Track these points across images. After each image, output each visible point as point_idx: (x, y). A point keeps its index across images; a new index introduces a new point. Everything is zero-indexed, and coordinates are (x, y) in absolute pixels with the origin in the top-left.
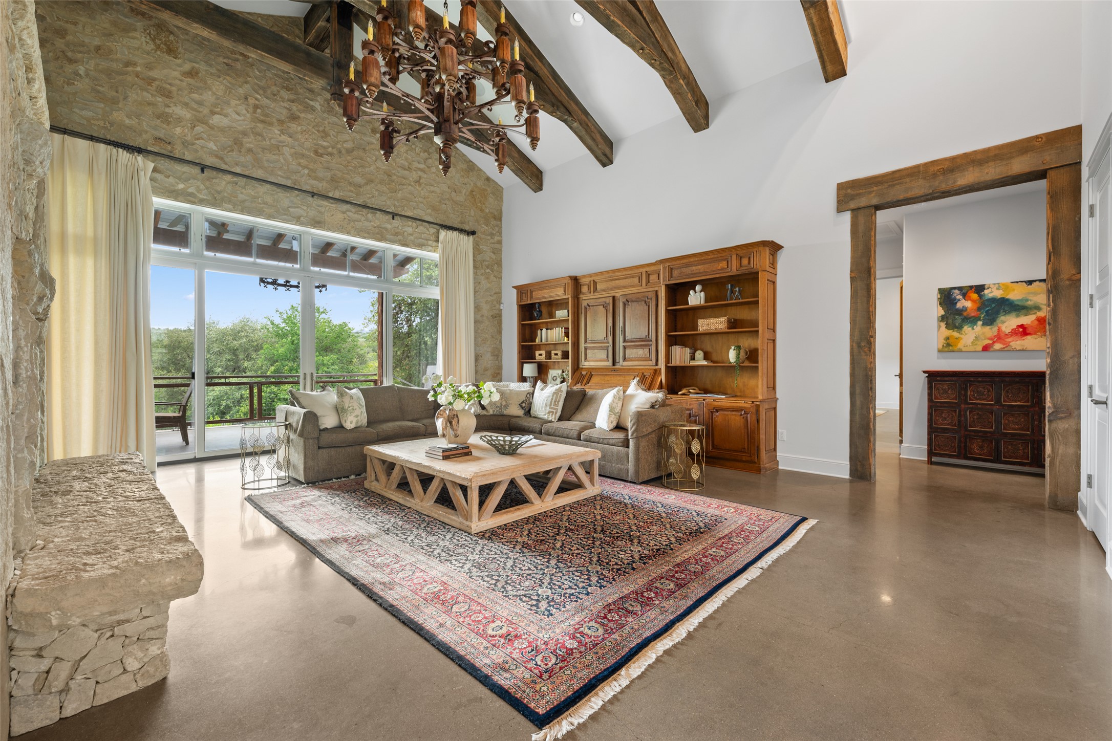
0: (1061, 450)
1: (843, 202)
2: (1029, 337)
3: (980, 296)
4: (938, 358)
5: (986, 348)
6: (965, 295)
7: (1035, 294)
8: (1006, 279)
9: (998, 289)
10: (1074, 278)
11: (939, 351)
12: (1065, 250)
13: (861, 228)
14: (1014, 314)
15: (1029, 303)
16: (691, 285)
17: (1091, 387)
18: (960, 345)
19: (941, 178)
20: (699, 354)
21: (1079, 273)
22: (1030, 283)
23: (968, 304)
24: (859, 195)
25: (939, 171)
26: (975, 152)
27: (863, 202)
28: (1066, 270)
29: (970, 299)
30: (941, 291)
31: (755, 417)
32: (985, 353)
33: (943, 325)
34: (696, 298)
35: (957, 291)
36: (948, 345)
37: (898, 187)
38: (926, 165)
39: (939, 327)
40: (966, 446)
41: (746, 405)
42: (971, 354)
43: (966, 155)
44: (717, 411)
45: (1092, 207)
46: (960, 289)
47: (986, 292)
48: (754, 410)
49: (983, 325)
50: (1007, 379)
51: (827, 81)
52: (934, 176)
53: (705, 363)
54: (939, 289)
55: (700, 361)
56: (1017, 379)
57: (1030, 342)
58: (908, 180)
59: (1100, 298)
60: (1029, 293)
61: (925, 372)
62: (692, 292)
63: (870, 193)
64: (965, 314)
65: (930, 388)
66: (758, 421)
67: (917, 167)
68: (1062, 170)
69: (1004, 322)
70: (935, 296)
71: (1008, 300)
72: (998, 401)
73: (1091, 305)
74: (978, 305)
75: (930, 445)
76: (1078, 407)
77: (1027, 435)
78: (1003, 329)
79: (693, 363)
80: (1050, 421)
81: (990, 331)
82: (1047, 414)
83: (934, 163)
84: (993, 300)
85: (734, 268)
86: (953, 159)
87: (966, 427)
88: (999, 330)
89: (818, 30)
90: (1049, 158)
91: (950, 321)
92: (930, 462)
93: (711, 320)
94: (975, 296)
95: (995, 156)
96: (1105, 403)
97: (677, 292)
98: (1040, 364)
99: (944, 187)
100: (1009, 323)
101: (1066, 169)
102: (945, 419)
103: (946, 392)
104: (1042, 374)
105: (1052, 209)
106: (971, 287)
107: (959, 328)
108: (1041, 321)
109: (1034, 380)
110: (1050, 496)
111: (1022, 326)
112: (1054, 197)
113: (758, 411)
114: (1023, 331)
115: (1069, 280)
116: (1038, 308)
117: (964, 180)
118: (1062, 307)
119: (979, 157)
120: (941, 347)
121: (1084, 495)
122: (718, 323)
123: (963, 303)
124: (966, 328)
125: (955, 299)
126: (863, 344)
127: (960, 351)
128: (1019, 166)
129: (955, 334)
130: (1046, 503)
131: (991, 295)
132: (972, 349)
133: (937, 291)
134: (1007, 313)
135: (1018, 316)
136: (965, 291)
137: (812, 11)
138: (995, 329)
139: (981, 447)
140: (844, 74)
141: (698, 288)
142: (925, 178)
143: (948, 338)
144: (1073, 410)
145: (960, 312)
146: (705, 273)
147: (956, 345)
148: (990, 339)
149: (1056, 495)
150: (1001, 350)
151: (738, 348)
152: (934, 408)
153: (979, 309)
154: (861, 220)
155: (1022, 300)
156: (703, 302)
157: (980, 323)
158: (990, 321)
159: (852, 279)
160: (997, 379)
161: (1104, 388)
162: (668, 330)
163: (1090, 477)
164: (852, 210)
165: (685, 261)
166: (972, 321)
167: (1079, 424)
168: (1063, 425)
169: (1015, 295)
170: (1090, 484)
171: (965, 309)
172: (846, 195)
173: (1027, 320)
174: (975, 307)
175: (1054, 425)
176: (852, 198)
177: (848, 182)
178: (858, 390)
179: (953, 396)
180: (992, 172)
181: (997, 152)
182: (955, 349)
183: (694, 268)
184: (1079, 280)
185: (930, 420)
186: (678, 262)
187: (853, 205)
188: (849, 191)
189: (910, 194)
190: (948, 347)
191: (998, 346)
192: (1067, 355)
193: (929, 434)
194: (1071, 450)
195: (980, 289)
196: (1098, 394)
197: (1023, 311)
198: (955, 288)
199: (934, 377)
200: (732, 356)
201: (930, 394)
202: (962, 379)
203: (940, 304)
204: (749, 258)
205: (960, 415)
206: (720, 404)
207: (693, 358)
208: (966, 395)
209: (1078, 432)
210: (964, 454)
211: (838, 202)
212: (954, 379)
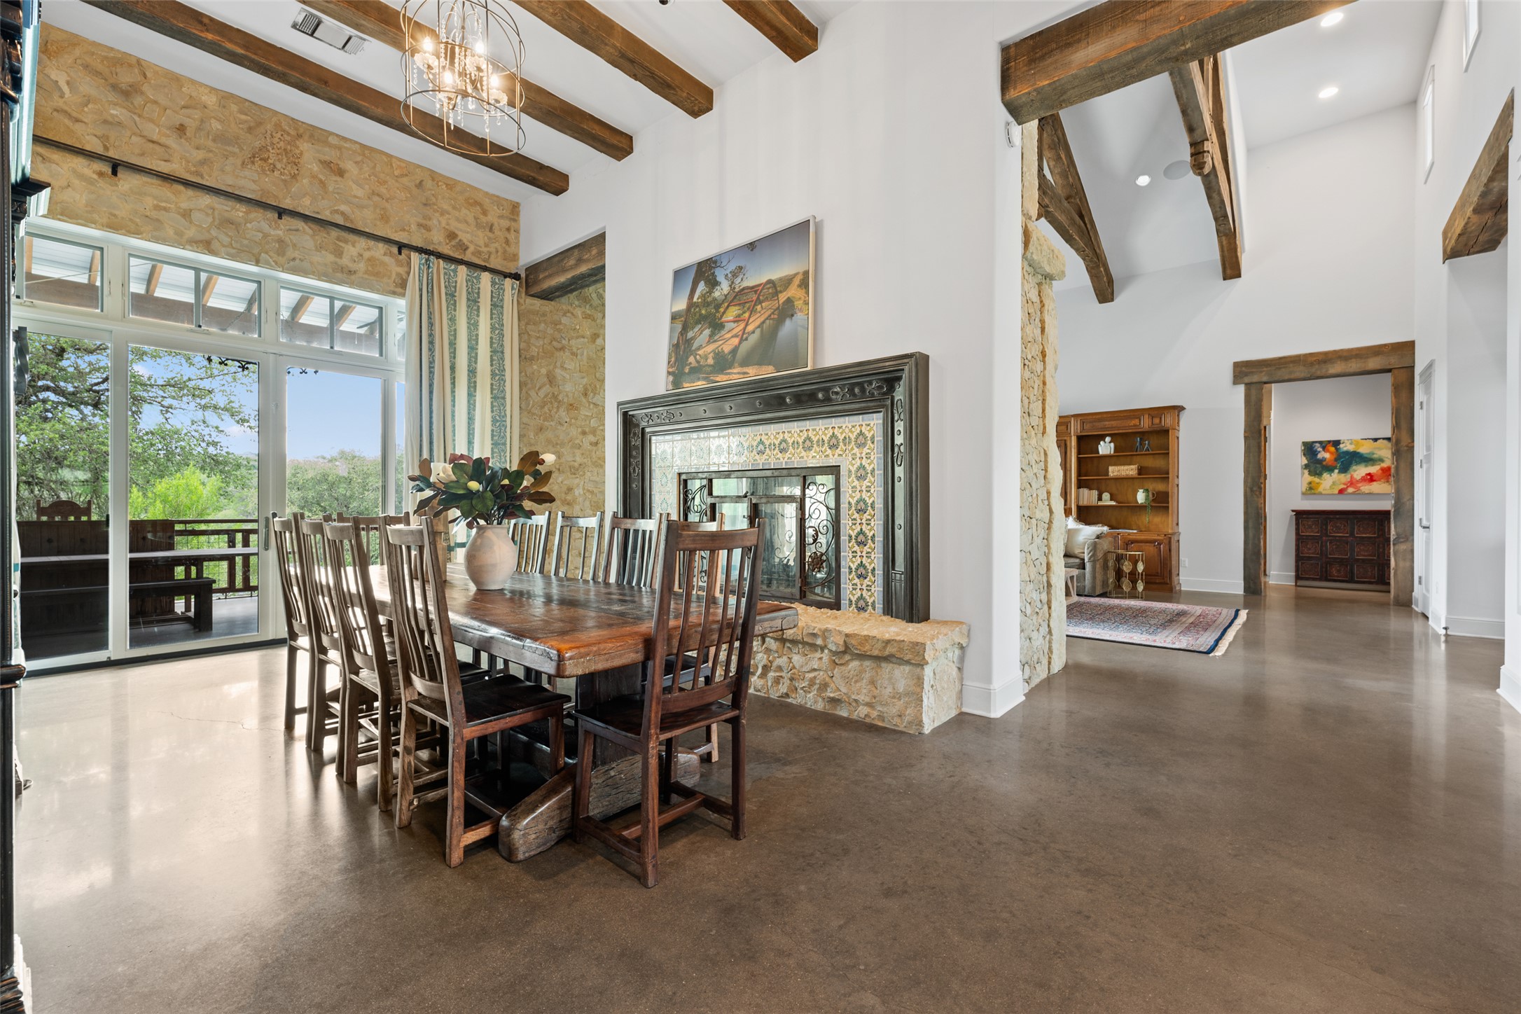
0: (1401, 564)
1: (1237, 379)
2: (1375, 483)
3: (1337, 450)
4: (1302, 499)
5: (1341, 492)
6: (1324, 448)
7: (1380, 449)
8: (1358, 437)
9: (1351, 444)
10: (1410, 445)
11: (1303, 494)
12: (1404, 425)
13: (1253, 398)
14: (1363, 464)
15: (1375, 456)
16: (1102, 437)
17: (1421, 520)
18: (1321, 489)
19: (1317, 366)
20: (1106, 496)
21: (1413, 442)
22: (1376, 440)
23: (1327, 455)
24: (1252, 373)
25: (1315, 361)
26: (1342, 350)
27: (1255, 378)
28: (1405, 440)
29: (1328, 451)
30: (1305, 444)
31: (1167, 547)
32: (1341, 496)
33: (1306, 472)
34: (1106, 448)
35: (1318, 445)
36: (1311, 488)
37: (1283, 370)
38: (1306, 355)
39: (1303, 474)
40: (1326, 571)
41: (1159, 538)
42: (1330, 496)
43: (1335, 352)
44: (1132, 543)
45: (1421, 403)
46: (1320, 442)
47: (1341, 446)
48: (1167, 542)
49: (1339, 472)
50: (1359, 516)
51: (1224, 279)
52: (1312, 364)
53: (1113, 503)
54: (1303, 442)
55: (1107, 500)
56: (1367, 516)
57: (1376, 487)
58: (1291, 365)
59: (1426, 463)
60: (1375, 448)
61: (1293, 511)
62: (1102, 443)
63: (1261, 372)
64: (1324, 463)
65: (1297, 524)
66: (1170, 550)
67: (1299, 356)
68: (1402, 370)
69: (1355, 471)
70: (1299, 449)
71: (1358, 453)
72: (1352, 534)
73: (1421, 466)
74: (1335, 456)
75: (1297, 570)
76: (1412, 534)
77: (1374, 560)
78: (1355, 476)
79: (1100, 503)
80: (1394, 544)
81: (1344, 478)
82: (1392, 539)
83: (1311, 355)
84: (1347, 453)
85: (1146, 424)
86: (1326, 353)
87: (1327, 555)
88: (1352, 477)
89: (1225, 249)
90: (1394, 361)
91: (1312, 469)
92: (1296, 585)
93: (1122, 467)
94: (1333, 449)
95: (1357, 355)
96: (1428, 528)
97: (1087, 442)
98: (1386, 505)
99: (1319, 373)
100: (1360, 471)
101: (1405, 370)
102: (1310, 549)
103: (1310, 527)
104: (1388, 513)
105: (1395, 397)
106: (1329, 442)
107: (1319, 475)
108: (1386, 471)
109: (1380, 519)
110: (1394, 597)
111: (1369, 474)
112: (1397, 389)
113: (1170, 542)
114: (1371, 478)
115: (1407, 446)
116: (1381, 460)
117: (1333, 370)
118: (1402, 465)
119: (1345, 354)
120: (1304, 490)
121: (1418, 591)
122: (1130, 470)
123: (1324, 455)
124: (1326, 475)
125: (1316, 451)
126: (1255, 489)
127: (1320, 494)
128: (1373, 363)
129: (1316, 480)
130: (1392, 602)
131: (1345, 449)
132: (1330, 492)
133: (1300, 444)
134: (1358, 463)
135: (1366, 466)
136: (1325, 445)
137: (1224, 238)
138: (1348, 476)
139: (1339, 571)
140: (1239, 276)
141: (1108, 439)
142: (1304, 366)
143: (1310, 483)
144: (1408, 536)
145: (1320, 462)
146: (1119, 428)
147: (1317, 489)
148: (1344, 484)
149: (1398, 596)
150: (1353, 493)
151: (1147, 491)
152: (1301, 540)
153: (1336, 460)
154: (1254, 392)
155: (1369, 454)
156: (1112, 452)
157: (1336, 471)
158: (1344, 469)
159: (1246, 438)
160: (1351, 516)
161: (1428, 519)
162: (1079, 474)
163: (1420, 578)
164: (1246, 384)
165: (1097, 417)
166: (1330, 469)
167: (1413, 545)
168: (1402, 547)
169: (1364, 449)
170: (1420, 583)
171: (1324, 459)
172: (1241, 372)
173: (1374, 469)
174: (1333, 457)
175: (1397, 547)
176: (1246, 374)
177: (1243, 362)
178: (1251, 525)
179: (1316, 530)
180: (1354, 366)
181: (1358, 352)
182: (1316, 492)
183: (1107, 423)
184: (1413, 447)
185: (1297, 550)
186: (1091, 417)
187: (1247, 380)
188: (1244, 369)
189: (1292, 376)
190: (1311, 491)
191: (1351, 490)
192: (1405, 499)
193: (1297, 561)
194: (1408, 564)
195: (1336, 443)
196: (1425, 523)
197: (1370, 463)
198: (1316, 442)
199: (1300, 515)
200: (1141, 497)
201: (1297, 529)
202: (1324, 516)
203: (1304, 455)
204: (1161, 418)
205: (1322, 546)
206: (1134, 537)
207: (1100, 499)
208: (1326, 529)
209: (1412, 551)
210: (1325, 577)
211: (1234, 376)
212: (1317, 516)
